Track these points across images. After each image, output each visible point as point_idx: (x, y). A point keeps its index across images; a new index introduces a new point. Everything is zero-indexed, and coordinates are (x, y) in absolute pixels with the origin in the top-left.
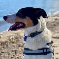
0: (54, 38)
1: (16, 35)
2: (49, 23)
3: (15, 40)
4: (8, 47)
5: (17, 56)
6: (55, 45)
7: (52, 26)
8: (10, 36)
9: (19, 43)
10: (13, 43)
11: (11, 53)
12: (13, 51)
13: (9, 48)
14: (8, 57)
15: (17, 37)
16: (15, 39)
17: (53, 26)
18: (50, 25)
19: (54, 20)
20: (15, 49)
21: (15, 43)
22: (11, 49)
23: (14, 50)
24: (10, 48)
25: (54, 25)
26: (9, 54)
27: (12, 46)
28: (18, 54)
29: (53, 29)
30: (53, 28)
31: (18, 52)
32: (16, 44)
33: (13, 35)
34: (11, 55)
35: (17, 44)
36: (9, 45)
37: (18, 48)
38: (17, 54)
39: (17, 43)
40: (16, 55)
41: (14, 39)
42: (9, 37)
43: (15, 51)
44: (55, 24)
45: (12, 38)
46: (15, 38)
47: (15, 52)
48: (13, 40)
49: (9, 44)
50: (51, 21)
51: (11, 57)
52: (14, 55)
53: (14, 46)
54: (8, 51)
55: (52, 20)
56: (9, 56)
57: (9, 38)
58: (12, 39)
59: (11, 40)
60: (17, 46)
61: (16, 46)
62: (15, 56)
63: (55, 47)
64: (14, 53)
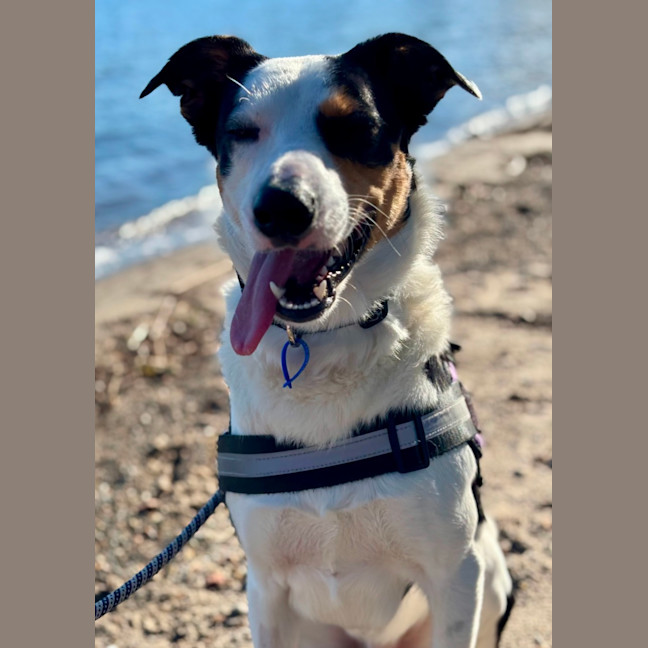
0: (520, 321)
1: (183, 310)
2: (477, 192)
3: (170, 351)
4: (112, 418)
5: (189, 492)
6: (528, 385)
7: (499, 216)
8: (129, 322)
9: (209, 382)
10: (157, 378)
11: (134, 470)
12: (154, 453)
13: (121, 431)
14: (113, 504)
15: (189, 325)
16: (173, 342)
17: (515, 219)
18: (483, 211)
19: (517, 167)
20: (177, 429)
21: (170, 381)
22: (140, 438)
23: (162, 442)
24: (130, 431)
25: (523, 210)
26: (119, 481)
27: (148, 405)
28: (200, 477)
29: (514, 243)
30: (507, 233)
31: (199, 463)
32: (180, 387)
33: (154, 314)
34: (139, 492)
35: (192, 392)
36: (120, 404)
37: (202, 426)
38: (193, 481)
39: (193, 384)
40: (180, 487)
41: (160, 348)
42: (121, 330)
43: (171, 456)
44: (531, 197)
45: (148, 340)
46: (175, 334)
47: (177, 462)
48: (152, 353)
49: (122, 391)
50: (494, 176)
51: (136, 503)
52: (165, 483)
53: (164, 410)
54: (112, 455)
55: (503, 167)
56: (120, 496)
57: (122, 340)
58: (145, 349)
59: (134, 353)
60: (192, 406)
61: (184, 412)
62: (171, 494)
63: (531, 406)
64: (168, 469)
